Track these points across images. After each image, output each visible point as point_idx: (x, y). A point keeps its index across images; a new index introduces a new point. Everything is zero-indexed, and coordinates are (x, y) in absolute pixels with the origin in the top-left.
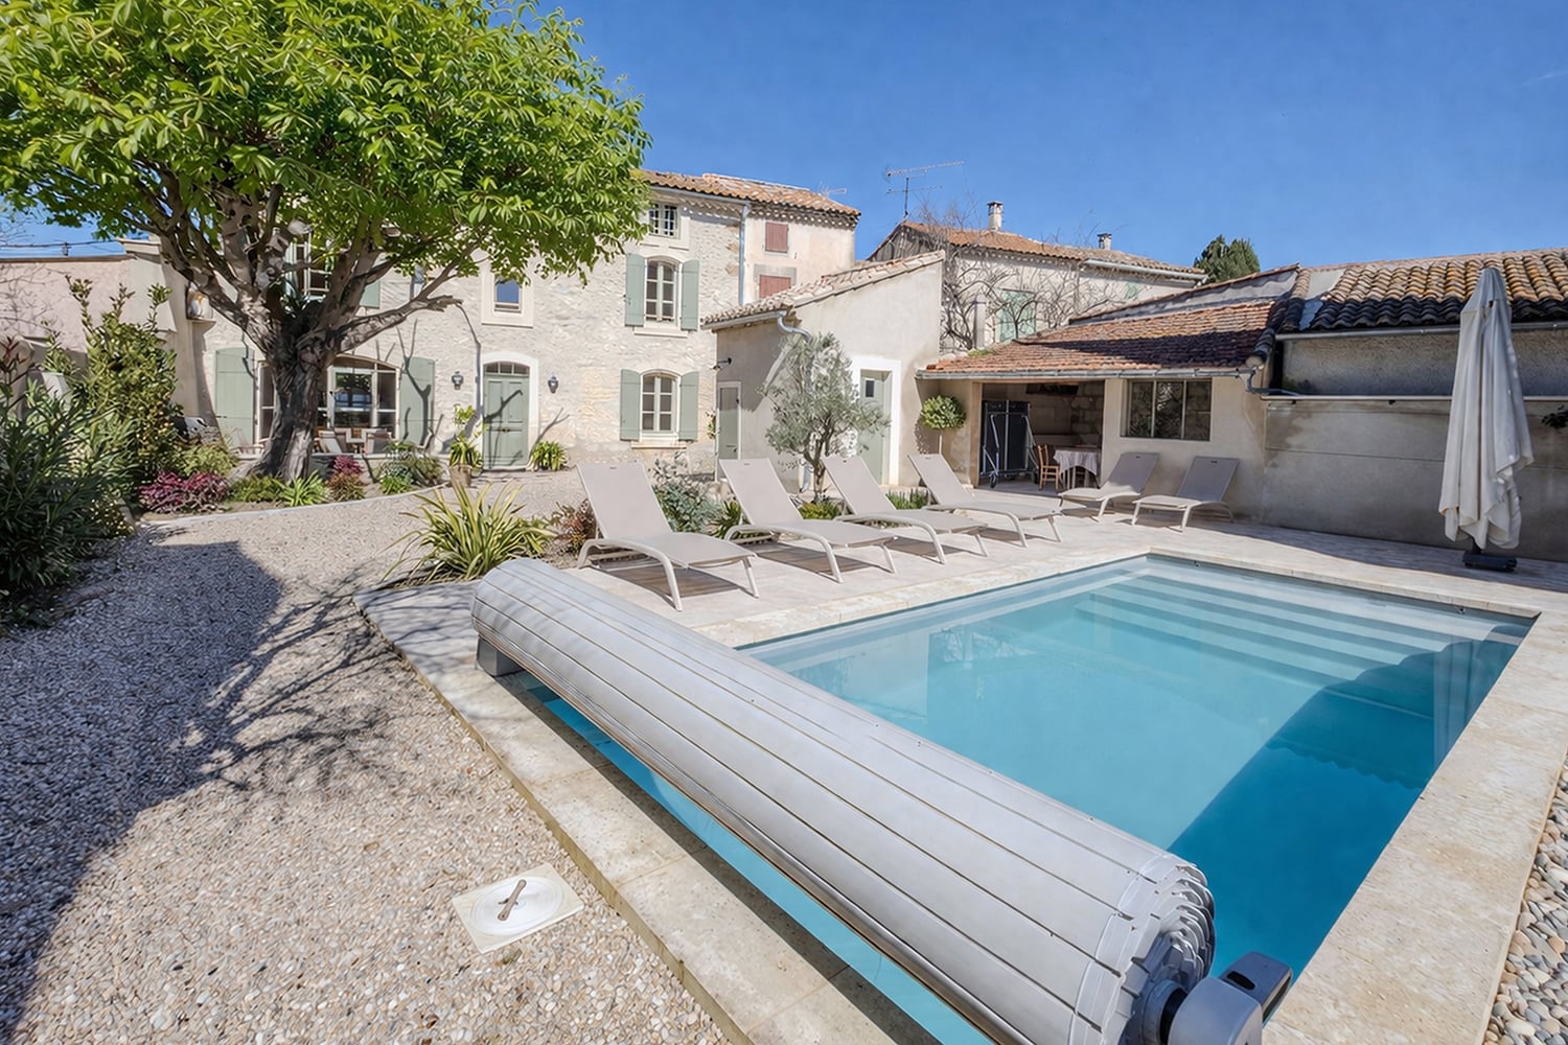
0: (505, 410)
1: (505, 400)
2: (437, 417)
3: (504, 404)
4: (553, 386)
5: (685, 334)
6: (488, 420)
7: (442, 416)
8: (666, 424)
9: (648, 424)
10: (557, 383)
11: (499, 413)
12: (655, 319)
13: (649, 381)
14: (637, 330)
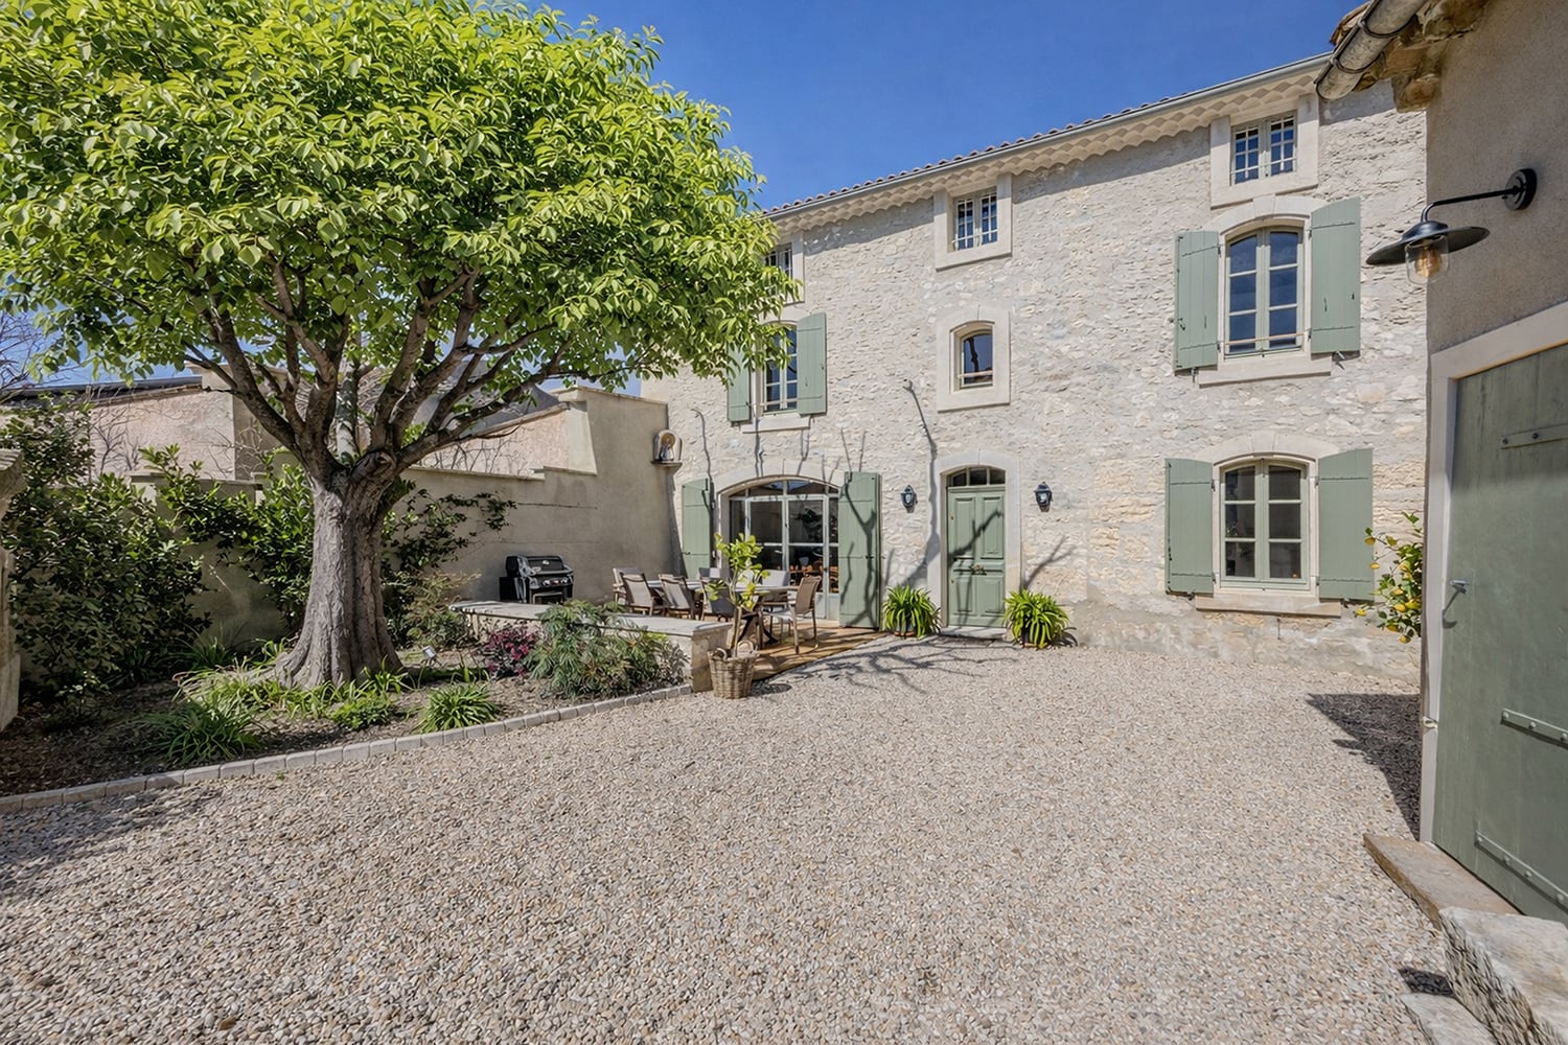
0: (979, 541)
1: (978, 525)
2: (885, 553)
3: (976, 535)
4: (1044, 499)
5: (1326, 364)
6: (952, 558)
7: (892, 553)
8: (1287, 563)
9: (1239, 562)
10: (1049, 494)
11: (970, 547)
12: (1253, 346)
13: (1237, 478)
14: (1205, 377)
